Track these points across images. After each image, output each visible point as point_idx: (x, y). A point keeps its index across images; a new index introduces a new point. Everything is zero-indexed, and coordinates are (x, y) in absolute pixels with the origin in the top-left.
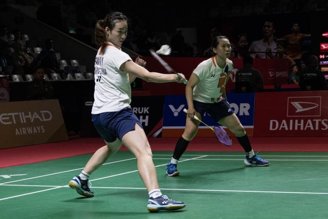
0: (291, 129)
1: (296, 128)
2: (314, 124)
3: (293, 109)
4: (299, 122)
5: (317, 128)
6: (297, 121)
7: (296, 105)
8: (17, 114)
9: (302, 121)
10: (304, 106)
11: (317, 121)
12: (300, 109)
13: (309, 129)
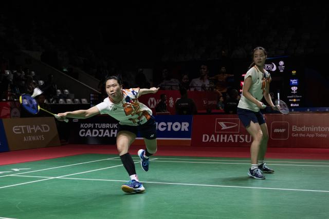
0: (218, 141)
1: (221, 141)
2: (234, 138)
3: (219, 127)
4: (224, 137)
5: (236, 141)
6: (222, 136)
7: (222, 124)
8: (25, 126)
9: (226, 136)
10: (227, 125)
11: (237, 136)
12: (224, 127)
13: (230, 141)
